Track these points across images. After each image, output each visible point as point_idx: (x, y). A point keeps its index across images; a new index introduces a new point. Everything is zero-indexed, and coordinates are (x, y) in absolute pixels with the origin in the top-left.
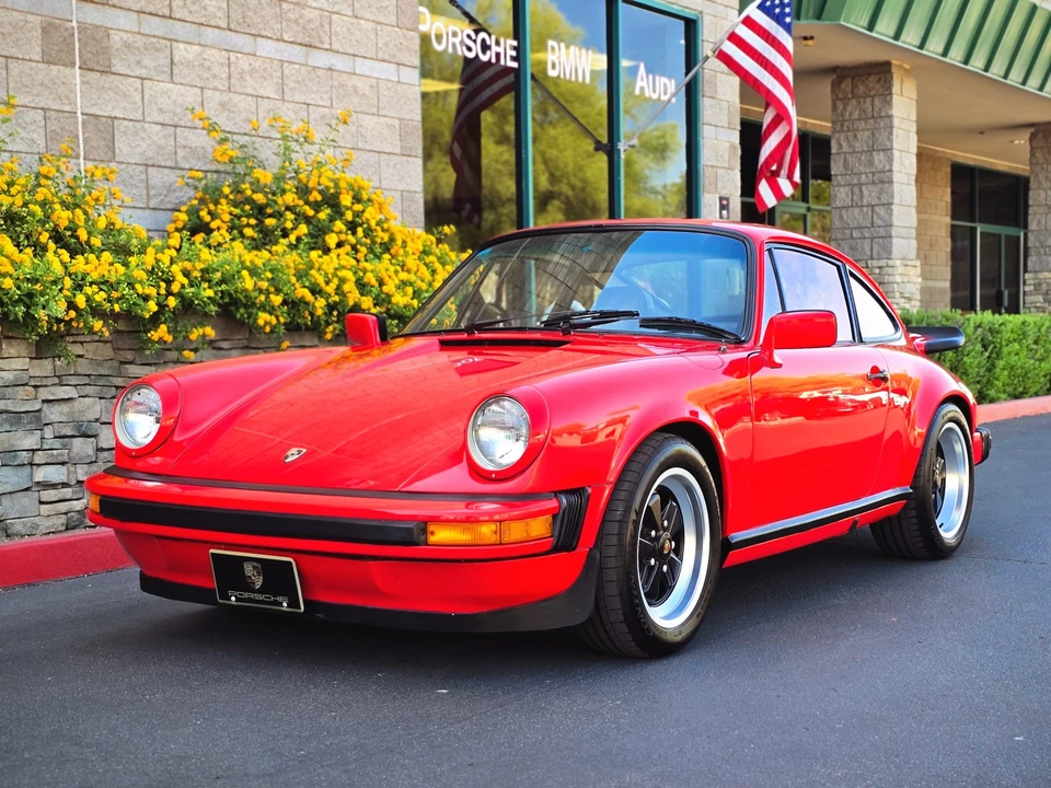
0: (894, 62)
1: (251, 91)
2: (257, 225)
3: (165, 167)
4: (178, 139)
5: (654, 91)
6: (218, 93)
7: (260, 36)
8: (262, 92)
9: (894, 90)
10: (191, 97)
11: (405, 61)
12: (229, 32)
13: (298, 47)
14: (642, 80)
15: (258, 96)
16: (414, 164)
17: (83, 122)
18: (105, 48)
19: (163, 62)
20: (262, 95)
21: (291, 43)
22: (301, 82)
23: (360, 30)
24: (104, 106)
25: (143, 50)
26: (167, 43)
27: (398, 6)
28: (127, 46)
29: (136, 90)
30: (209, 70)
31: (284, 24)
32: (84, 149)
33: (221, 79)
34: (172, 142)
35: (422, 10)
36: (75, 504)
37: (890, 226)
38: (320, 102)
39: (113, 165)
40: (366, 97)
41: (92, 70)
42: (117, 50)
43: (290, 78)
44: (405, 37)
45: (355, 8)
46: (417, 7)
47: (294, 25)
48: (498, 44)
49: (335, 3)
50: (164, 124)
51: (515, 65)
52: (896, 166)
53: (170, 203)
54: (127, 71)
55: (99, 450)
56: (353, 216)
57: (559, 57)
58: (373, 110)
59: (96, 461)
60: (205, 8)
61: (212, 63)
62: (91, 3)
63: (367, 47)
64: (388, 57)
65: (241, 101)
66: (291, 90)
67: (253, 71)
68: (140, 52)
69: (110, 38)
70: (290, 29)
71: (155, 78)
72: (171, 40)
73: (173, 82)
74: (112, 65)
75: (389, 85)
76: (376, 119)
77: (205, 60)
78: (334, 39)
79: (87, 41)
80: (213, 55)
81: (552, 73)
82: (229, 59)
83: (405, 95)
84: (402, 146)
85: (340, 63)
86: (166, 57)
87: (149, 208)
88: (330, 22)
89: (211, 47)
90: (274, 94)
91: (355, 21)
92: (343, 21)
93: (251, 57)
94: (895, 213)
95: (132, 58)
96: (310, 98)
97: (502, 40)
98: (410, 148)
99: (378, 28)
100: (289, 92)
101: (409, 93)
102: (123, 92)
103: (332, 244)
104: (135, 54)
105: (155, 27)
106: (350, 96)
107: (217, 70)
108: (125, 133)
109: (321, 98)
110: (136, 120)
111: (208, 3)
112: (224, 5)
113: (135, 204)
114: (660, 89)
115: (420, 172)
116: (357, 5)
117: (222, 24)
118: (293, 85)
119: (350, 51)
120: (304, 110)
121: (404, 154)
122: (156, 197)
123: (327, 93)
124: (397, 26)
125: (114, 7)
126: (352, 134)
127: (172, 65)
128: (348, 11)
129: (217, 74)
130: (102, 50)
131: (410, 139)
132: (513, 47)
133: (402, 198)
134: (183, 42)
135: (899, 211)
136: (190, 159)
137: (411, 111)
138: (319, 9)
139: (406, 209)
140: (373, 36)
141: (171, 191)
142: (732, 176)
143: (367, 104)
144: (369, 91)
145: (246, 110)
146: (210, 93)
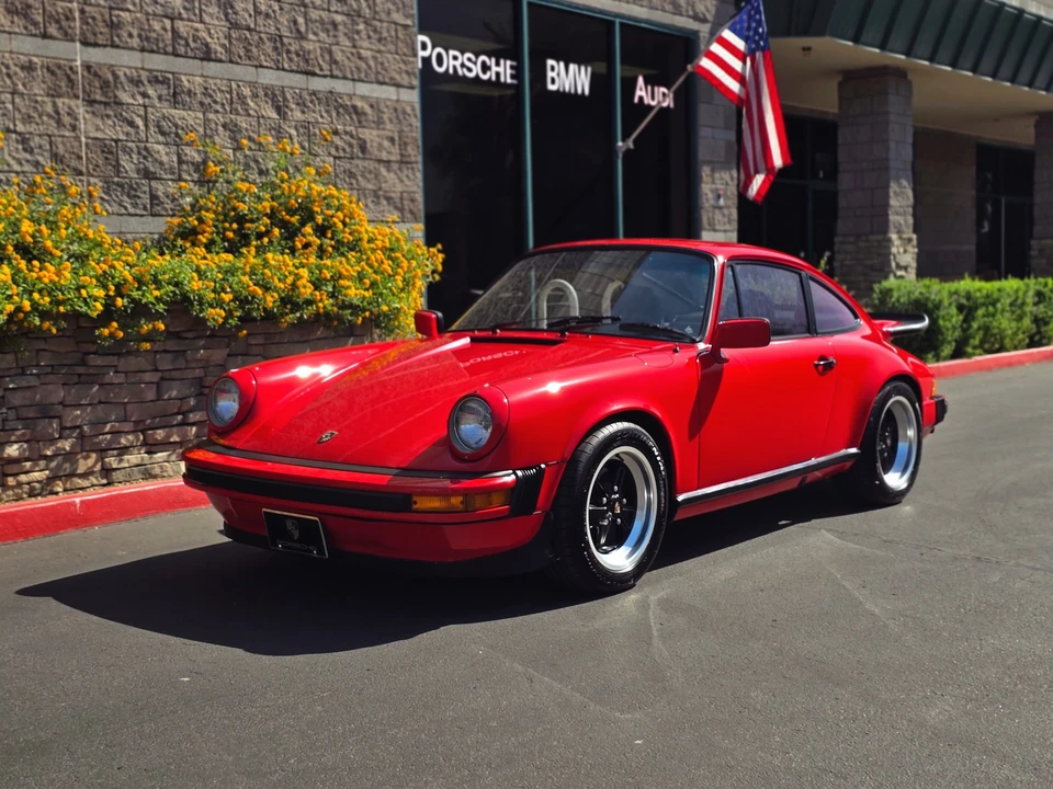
2: (239, 229)
3: (167, 180)
5: (653, 98)
6: (219, 116)
7: (262, 66)
9: (890, 91)
10: (192, 120)
11: (403, 83)
12: (230, 65)
13: (299, 76)
14: (641, 90)
15: (258, 117)
16: (413, 169)
17: (87, 145)
18: (109, 82)
19: (165, 92)
20: (263, 117)
21: (292, 71)
22: (302, 104)
23: (360, 58)
24: (107, 131)
25: (146, 83)
26: (170, 76)
27: (397, 37)
28: (131, 80)
29: (139, 116)
30: (211, 96)
31: (285, 56)
32: (87, 168)
33: (223, 105)
34: (175, 159)
35: (422, 38)
36: (36, 475)
37: (887, 205)
38: (320, 120)
39: (116, 179)
40: (365, 114)
41: (95, 101)
42: (121, 83)
43: (291, 100)
44: (404, 62)
45: (354, 40)
46: (416, 36)
47: (294, 56)
48: (498, 64)
49: (335, 36)
50: (166, 144)
51: (515, 82)
52: (892, 155)
53: (172, 210)
54: (131, 101)
55: (63, 428)
56: (324, 220)
57: (558, 75)
58: (373, 125)
59: (60, 438)
60: (207, 45)
61: (214, 91)
62: (96, 45)
63: (366, 72)
64: (387, 80)
65: (243, 122)
66: (292, 110)
67: (255, 96)
68: (143, 85)
69: (114, 74)
70: (291, 60)
71: (158, 105)
72: (173, 73)
73: (175, 108)
74: (116, 97)
75: (389, 103)
76: (375, 132)
77: (206, 89)
78: (334, 66)
79: (91, 77)
80: (215, 84)
81: (551, 87)
82: (230, 87)
83: (404, 112)
84: (402, 155)
85: (341, 86)
86: (169, 88)
87: (152, 215)
88: (330, 53)
89: (213, 78)
90: (275, 116)
91: (354, 50)
92: (343, 51)
93: (253, 85)
94: (892, 194)
95: (135, 90)
96: (311, 117)
97: (502, 62)
98: (409, 156)
99: (378, 55)
100: (290, 113)
101: (408, 109)
102: (126, 119)
103: (299, 245)
104: (138, 86)
105: (158, 62)
106: (349, 114)
107: (219, 97)
108: (129, 152)
109: (322, 117)
110: (140, 141)
111: (209, 40)
112: (226, 42)
113: (138, 212)
114: (658, 97)
115: (419, 175)
116: (356, 37)
117: (223, 58)
118: (294, 106)
119: (349, 76)
120: (305, 128)
121: (404, 162)
122: (157, 205)
123: (327, 111)
124: (397, 53)
125: (118, 47)
126: (351, 146)
127: (175, 94)
128: (348, 43)
129: (218, 100)
130: (105, 85)
131: (409, 148)
132: (512, 67)
133: (402, 198)
134: (185, 74)
135: (895, 193)
136: (192, 172)
137: (411, 125)
138: (319, 41)
139: (406, 207)
140: (372, 63)
141: (174, 200)
142: (730, 169)
143: (366, 120)
144: (368, 110)
145: (246, 130)
146: (211, 116)
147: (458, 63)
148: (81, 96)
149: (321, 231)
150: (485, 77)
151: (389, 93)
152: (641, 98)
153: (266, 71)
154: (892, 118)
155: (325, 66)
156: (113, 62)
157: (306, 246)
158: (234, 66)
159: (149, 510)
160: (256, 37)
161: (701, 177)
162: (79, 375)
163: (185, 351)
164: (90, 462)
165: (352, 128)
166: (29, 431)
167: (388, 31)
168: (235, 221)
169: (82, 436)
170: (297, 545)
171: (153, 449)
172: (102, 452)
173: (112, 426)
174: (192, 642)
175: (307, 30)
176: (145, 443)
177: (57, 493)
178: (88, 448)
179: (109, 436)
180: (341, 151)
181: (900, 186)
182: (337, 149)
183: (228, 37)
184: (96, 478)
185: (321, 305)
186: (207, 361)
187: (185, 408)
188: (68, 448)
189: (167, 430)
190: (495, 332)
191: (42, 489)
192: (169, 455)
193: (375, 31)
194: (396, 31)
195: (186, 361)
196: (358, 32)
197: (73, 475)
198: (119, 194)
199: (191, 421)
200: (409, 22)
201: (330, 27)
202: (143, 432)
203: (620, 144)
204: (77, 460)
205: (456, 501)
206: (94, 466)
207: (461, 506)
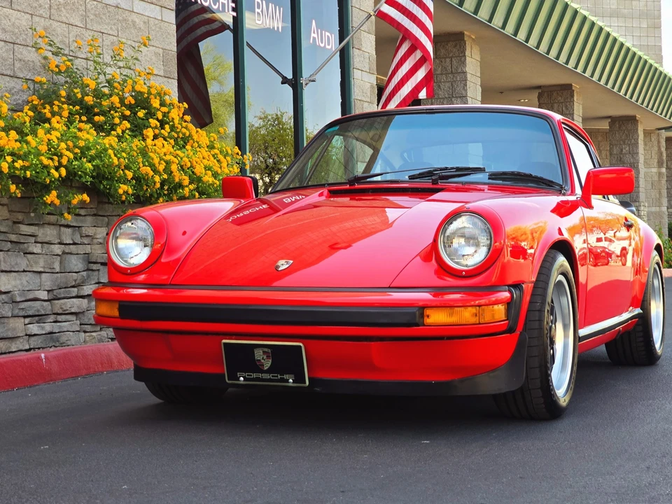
0: (465, 32)
1: (64, 19)
3: (7, 75)
4: (16, 54)
6: (43, 20)
8: (72, 21)
9: (467, 54)
10: (24, 20)
11: (166, 5)
14: (314, 32)
15: (69, 24)
16: (172, 84)
20: (72, 23)
22: (98, 15)
33: (45, 9)
34: (12, 56)
40: (141, 30)
43: (91, 11)
50: (6, 41)
51: (234, 14)
57: (262, 11)
65: (59, 27)
67: (67, 4)
75: (156, 22)
84: (165, 70)
85: (124, 3)
90: (79, 24)
96: (104, 28)
98: (170, 72)
106: (130, 29)
109: (112, 28)
114: (325, 40)
118: (93, 17)
121: (166, 76)
129: (42, 4)
137: (171, 44)
141: (11, 95)
144: (143, 26)
150: (215, 7)
151: (155, 13)
152: (315, 39)
154: (469, 76)
163: (80, 227)
165: (132, 42)
195: (81, 237)
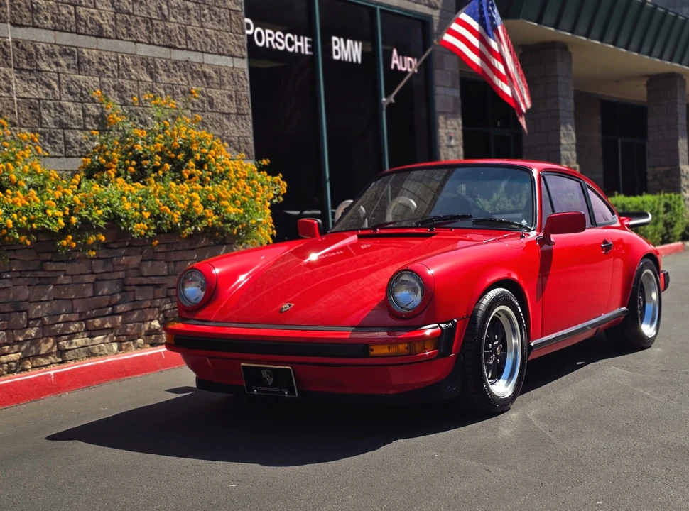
1: (133, 78)
2: (137, 165)
3: (77, 129)
4: (84, 111)
5: (404, 66)
6: (111, 80)
7: (139, 42)
8: (141, 78)
9: (558, 60)
10: (92, 83)
11: (237, 54)
12: (116, 41)
13: (165, 49)
14: (395, 59)
15: (138, 81)
16: (245, 119)
17: (18, 102)
18: (32, 54)
19: (72, 62)
20: (141, 80)
21: (159, 45)
22: (167, 71)
23: (206, 35)
24: (32, 92)
25: (58, 55)
26: (75, 49)
27: (231, 19)
28: (47, 53)
29: (54, 80)
30: (104, 65)
31: (154, 33)
32: (19, 120)
33: (113, 71)
34: (81, 113)
35: (247, 20)
36: (13, 356)
37: (559, 144)
38: (181, 82)
39: (40, 129)
40: (211, 78)
41: (23, 69)
42: (41, 55)
43: (160, 68)
44: (236, 38)
45: (201, 21)
46: (243, 18)
47: (160, 34)
48: (299, 40)
49: (188, 19)
50: (74, 102)
51: (311, 53)
52: (561, 106)
53: (80, 152)
54: (48, 69)
55: (29, 319)
56: (201, 156)
57: (340, 48)
58: (217, 86)
59: (27, 327)
60: (100, 26)
61: (106, 60)
62: (22, 26)
63: (211, 46)
64: (226, 52)
65: (127, 84)
66: (161, 75)
67: (135, 64)
68: (56, 56)
69: (35, 48)
70: (158, 37)
71: (67, 72)
72: (76, 47)
73: (79, 74)
74: (37, 65)
75: (227, 70)
76: (218, 92)
77: (101, 59)
78: (188, 42)
79: (19, 50)
80: (107, 55)
81: (336, 57)
82: (117, 57)
83: (238, 76)
84: (238, 109)
85: (194, 57)
86: (74, 59)
87: (66, 157)
88: (186, 31)
89: (105, 51)
90: (149, 79)
91: (202, 30)
92: (194, 30)
93: (133, 56)
94: (562, 135)
95: (50, 60)
96: (174, 80)
97: (302, 38)
98: (243, 109)
99: (218, 33)
100: (159, 78)
101: (241, 74)
102: (45, 82)
103: (186, 176)
104: (52, 58)
105: (66, 39)
106: (200, 78)
107: (110, 65)
108: (47, 108)
109: (182, 80)
110: (55, 100)
111: (102, 22)
112: (113, 23)
113: (57, 154)
114: (407, 64)
115: (250, 124)
116: (203, 19)
117: (112, 35)
118: (162, 72)
119: (200, 49)
120: (171, 88)
121: (239, 114)
122: (70, 149)
123: (185, 76)
124: (231, 32)
125: (37, 27)
126: (203, 102)
127: (79, 63)
128: (197, 24)
129: (110, 67)
130: (29, 56)
131: (243, 103)
132: (309, 42)
133: (239, 142)
134: (85, 48)
135: (564, 134)
136: (93, 123)
137: (243, 86)
138: (178, 23)
139: (242, 148)
140: (214, 39)
141: (81, 145)
142: (456, 118)
143: (213, 83)
144: (214, 75)
145: (130, 90)
146: (105, 80)
147: (272, 39)
148: (13, 66)
149: (200, 165)
150: (291, 50)
151: (226, 62)
152: (396, 65)
153: (141, 45)
154: (560, 79)
155: (183, 42)
156: (34, 39)
157: (191, 176)
158: (120, 42)
159: (102, 379)
160: (134, 20)
161: (438, 124)
162: (40, 278)
163: (112, 258)
164: (49, 345)
165: (203, 88)
166: (6, 322)
167: (225, 14)
168: (133, 159)
169: (43, 325)
170: (271, 389)
171: (93, 334)
172: (57, 337)
173: (64, 317)
174: (217, 462)
175: (169, 13)
176: (87, 330)
177: (27, 370)
178: (47, 335)
179: (62, 325)
180: (196, 106)
181: (567, 129)
182: (193, 104)
183: (115, 19)
184: (54, 357)
185: (210, 220)
186: (127, 265)
187: (113, 302)
188: (33, 335)
189: (102, 319)
190: (375, 230)
191: (16, 367)
192: (104, 338)
193: (216, 15)
194: (230, 15)
195: (113, 266)
196: (204, 16)
197: (38, 355)
198: (42, 140)
199: (119, 311)
200: (239, 8)
201: (185, 11)
202: (85, 320)
203: (384, 99)
204: (40, 344)
205: (402, 347)
206: (52, 348)
207: (406, 351)
